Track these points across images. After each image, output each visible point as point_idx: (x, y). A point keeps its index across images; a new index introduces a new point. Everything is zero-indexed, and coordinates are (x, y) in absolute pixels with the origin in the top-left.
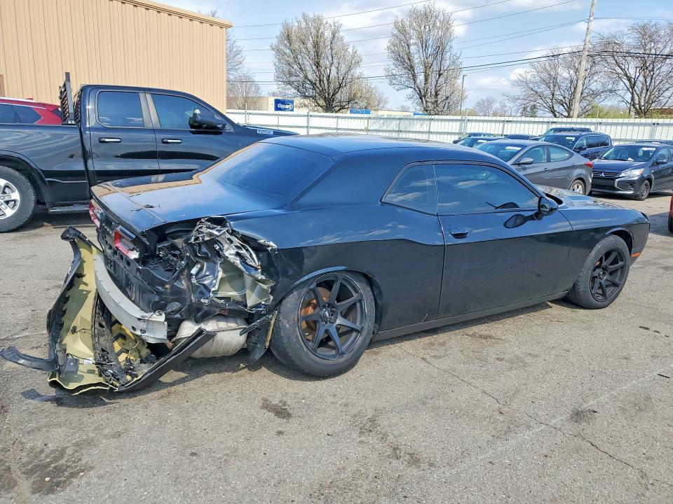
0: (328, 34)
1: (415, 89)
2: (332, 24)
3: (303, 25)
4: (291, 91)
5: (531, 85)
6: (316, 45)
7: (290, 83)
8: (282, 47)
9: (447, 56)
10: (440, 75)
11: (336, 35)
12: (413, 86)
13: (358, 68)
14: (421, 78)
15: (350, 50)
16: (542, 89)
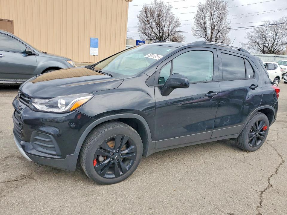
0: (165, 11)
1: (206, 38)
2: (167, 6)
3: (154, 5)
4: (145, 37)
5: (254, 39)
6: (159, 16)
7: (145, 33)
8: (143, 16)
9: (223, 23)
10: (219, 32)
11: (169, 11)
12: (205, 37)
13: (178, 27)
14: (209, 33)
15: (175, 19)
16: (258, 40)
